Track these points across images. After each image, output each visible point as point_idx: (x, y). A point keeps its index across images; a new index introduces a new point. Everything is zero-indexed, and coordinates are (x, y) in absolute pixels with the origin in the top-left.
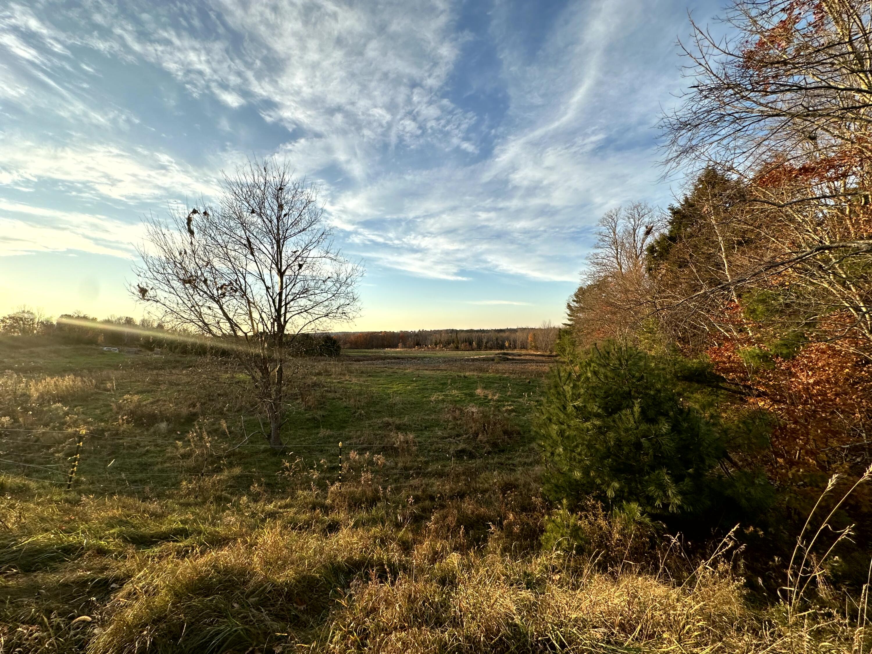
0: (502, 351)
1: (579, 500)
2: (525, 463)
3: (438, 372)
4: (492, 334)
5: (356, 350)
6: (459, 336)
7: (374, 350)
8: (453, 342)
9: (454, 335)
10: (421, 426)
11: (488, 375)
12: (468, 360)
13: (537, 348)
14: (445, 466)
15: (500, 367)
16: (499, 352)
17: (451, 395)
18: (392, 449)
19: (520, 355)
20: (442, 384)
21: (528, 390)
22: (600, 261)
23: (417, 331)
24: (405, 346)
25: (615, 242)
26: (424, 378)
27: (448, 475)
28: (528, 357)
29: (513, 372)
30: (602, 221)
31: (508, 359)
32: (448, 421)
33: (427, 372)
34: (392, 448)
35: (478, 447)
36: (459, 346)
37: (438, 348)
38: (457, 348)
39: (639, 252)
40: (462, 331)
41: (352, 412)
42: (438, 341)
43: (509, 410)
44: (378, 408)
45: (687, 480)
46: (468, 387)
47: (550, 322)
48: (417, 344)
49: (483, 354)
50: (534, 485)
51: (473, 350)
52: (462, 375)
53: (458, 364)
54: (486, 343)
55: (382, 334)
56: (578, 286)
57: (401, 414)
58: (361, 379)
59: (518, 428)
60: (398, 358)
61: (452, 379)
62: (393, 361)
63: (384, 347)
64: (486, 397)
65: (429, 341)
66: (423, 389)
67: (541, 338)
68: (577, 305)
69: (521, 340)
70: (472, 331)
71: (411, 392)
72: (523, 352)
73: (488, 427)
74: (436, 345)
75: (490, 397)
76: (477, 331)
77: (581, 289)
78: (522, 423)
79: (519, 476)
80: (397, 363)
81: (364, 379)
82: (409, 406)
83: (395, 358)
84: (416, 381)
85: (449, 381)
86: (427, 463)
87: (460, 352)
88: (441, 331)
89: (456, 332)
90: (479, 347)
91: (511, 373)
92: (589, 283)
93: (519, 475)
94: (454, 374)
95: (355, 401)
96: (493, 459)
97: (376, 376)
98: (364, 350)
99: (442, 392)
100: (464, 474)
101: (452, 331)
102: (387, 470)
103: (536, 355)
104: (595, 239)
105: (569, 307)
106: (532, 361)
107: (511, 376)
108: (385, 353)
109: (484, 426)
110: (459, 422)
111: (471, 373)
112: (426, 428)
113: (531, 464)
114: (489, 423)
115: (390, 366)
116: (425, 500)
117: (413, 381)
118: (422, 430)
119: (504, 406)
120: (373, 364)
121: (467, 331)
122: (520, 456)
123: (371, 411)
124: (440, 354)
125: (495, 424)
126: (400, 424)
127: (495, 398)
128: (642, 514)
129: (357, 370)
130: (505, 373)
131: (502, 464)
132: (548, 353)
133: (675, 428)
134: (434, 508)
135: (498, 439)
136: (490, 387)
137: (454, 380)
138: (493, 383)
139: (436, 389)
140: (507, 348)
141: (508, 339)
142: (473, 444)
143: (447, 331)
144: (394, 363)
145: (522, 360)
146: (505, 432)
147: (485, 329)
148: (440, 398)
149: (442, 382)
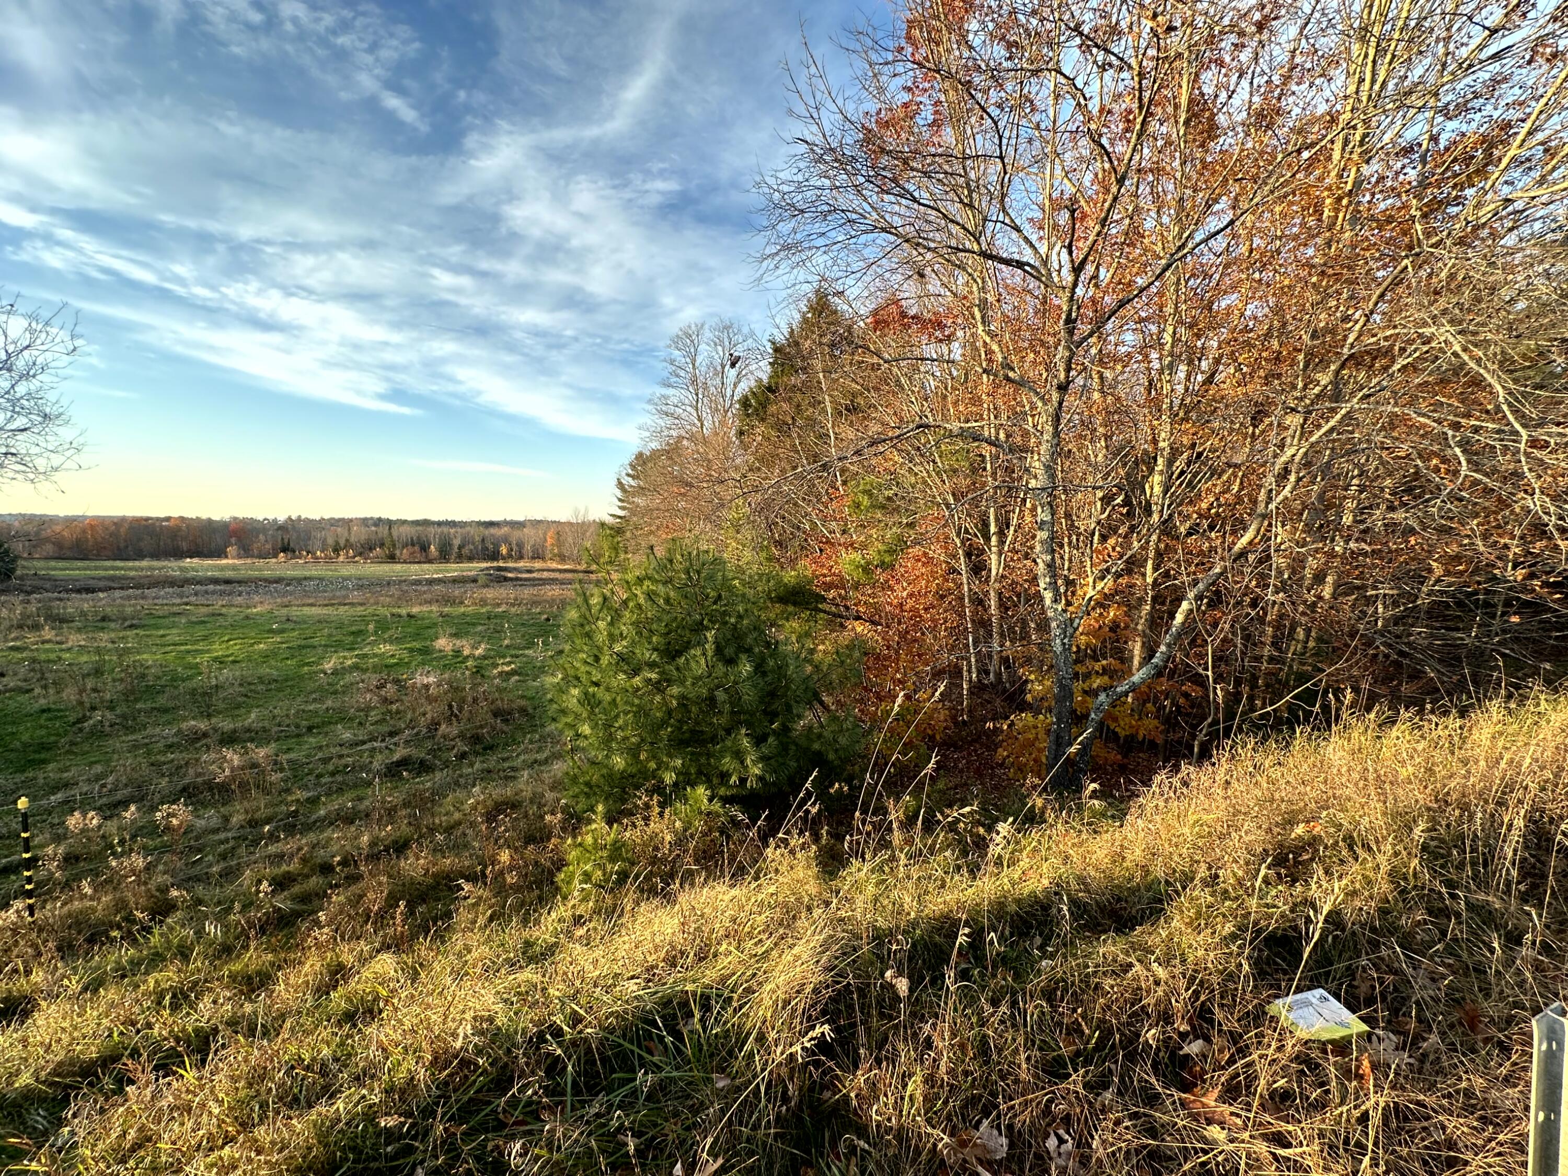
0: (495, 564)
1: (624, 801)
2: (536, 761)
3: (342, 609)
4: (472, 531)
5: (79, 564)
6: (395, 533)
7: (145, 563)
8: (382, 545)
9: (383, 531)
10: (297, 726)
11: (462, 610)
12: (418, 582)
13: (562, 558)
14: (360, 799)
15: (490, 594)
16: (489, 564)
17: (375, 655)
18: (211, 789)
19: (530, 571)
20: (353, 633)
21: (545, 634)
22: (671, 409)
23: (282, 518)
24: (246, 551)
25: (694, 381)
26: (305, 622)
27: (367, 815)
28: (545, 575)
29: (517, 603)
30: (676, 341)
31: (506, 579)
32: (368, 709)
33: (314, 611)
34: (210, 786)
35: (440, 749)
36: (398, 552)
37: (341, 559)
38: (392, 558)
39: (727, 405)
40: (404, 522)
41: (71, 719)
42: (342, 542)
43: (507, 673)
44: (162, 701)
45: (771, 740)
46: (417, 636)
47: (587, 510)
48: (284, 550)
49: (453, 570)
50: (549, 796)
51: (430, 561)
52: (403, 612)
53: (393, 590)
54: (460, 548)
55: (171, 523)
56: (636, 451)
57: (234, 707)
58: (104, 636)
59: (523, 703)
60: (228, 582)
61: (377, 622)
62: (211, 587)
63: (179, 554)
64: (457, 653)
65: (319, 543)
66: (301, 647)
67: (570, 540)
68: (633, 483)
69: (532, 542)
70: (426, 523)
71: (266, 657)
72: (538, 565)
73: (461, 710)
74: (336, 550)
75: (466, 652)
76: (440, 524)
77: (640, 456)
78: (530, 694)
79: (522, 786)
80: (222, 593)
81: (113, 635)
82: (260, 687)
83: (215, 581)
84: (281, 631)
85: (371, 627)
86: (314, 802)
87: (398, 567)
88: (351, 520)
89: (390, 523)
90: (444, 556)
91: (513, 605)
92: (654, 445)
93: (524, 784)
94: (384, 612)
95: (81, 692)
96: (471, 765)
97: (157, 627)
98: (108, 563)
99: (353, 649)
100: (406, 804)
101: (379, 522)
102: (197, 838)
103: (560, 571)
104: (664, 370)
105: (620, 485)
106: (553, 581)
107: (513, 610)
108: (181, 569)
109: (450, 707)
110: (394, 707)
111: (425, 608)
112: (310, 729)
113: (546, 761)
114: (463, 700)
115: (201, 600)
116: (307, 877)
117: (271, 631)
118: (298, 736)
119: (496, 666)
120: (144, 597)
121: (416, 523)
122: (526, 751)
123: (139, 711)
124: (348, 570)
125: (475, 700)
126: (234, 731)
127: (479, 652)
128: (710, 800)
129: (83, 614)
130: (499, 605)
131: (489, 772)
132: (583, 567)
133: (760, 669)
134: (331, 887)
135: (481, 727)
136: (467, 633)
137: (382, 625)
138: (474, 624)
139: (338, 646)
140: (504, 558)
141: (506, 540)
142: (429, 744)
143: (365, 521)
144: (214, 592)
145: (534, 579)
146: (496, 714)
147: (457, 519)
148: (349, 662)
149: (354, 629)
